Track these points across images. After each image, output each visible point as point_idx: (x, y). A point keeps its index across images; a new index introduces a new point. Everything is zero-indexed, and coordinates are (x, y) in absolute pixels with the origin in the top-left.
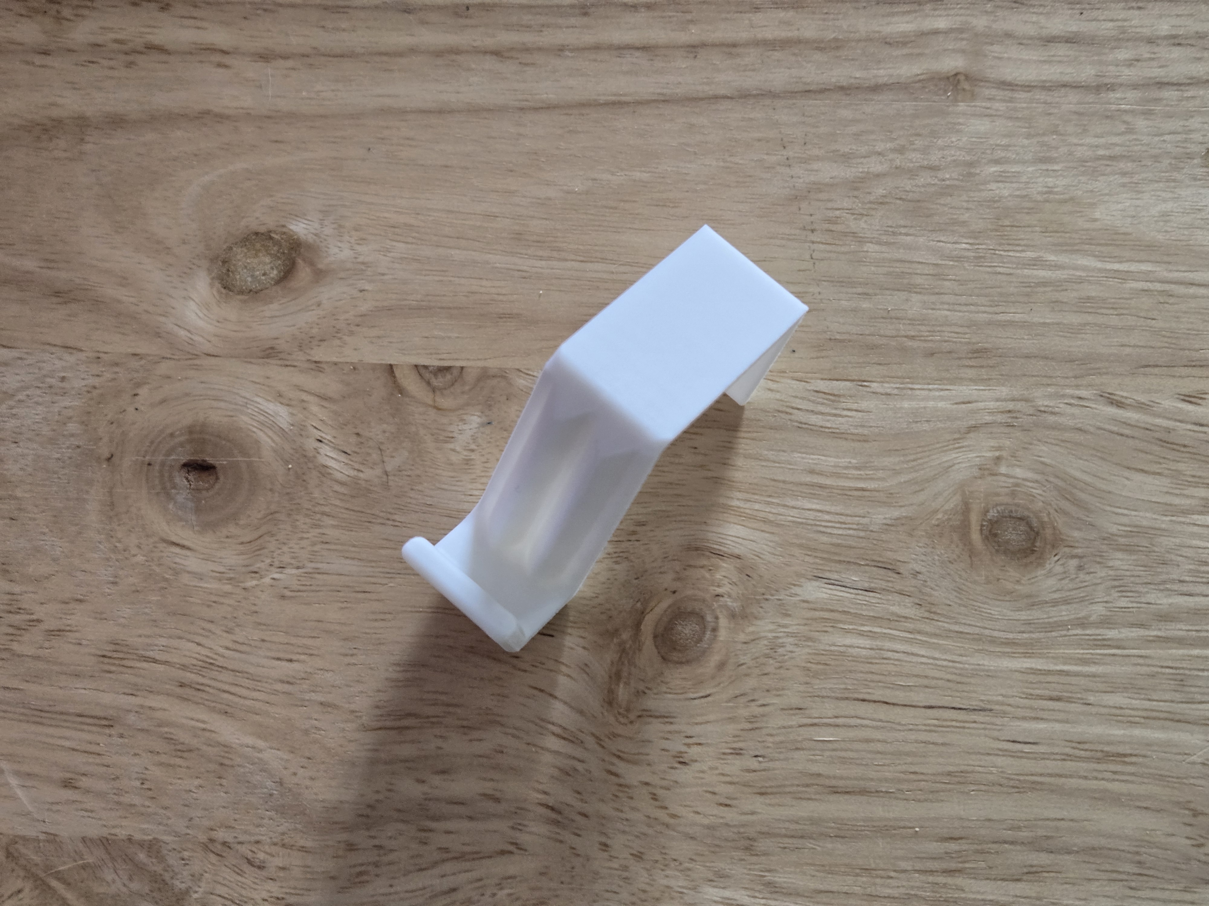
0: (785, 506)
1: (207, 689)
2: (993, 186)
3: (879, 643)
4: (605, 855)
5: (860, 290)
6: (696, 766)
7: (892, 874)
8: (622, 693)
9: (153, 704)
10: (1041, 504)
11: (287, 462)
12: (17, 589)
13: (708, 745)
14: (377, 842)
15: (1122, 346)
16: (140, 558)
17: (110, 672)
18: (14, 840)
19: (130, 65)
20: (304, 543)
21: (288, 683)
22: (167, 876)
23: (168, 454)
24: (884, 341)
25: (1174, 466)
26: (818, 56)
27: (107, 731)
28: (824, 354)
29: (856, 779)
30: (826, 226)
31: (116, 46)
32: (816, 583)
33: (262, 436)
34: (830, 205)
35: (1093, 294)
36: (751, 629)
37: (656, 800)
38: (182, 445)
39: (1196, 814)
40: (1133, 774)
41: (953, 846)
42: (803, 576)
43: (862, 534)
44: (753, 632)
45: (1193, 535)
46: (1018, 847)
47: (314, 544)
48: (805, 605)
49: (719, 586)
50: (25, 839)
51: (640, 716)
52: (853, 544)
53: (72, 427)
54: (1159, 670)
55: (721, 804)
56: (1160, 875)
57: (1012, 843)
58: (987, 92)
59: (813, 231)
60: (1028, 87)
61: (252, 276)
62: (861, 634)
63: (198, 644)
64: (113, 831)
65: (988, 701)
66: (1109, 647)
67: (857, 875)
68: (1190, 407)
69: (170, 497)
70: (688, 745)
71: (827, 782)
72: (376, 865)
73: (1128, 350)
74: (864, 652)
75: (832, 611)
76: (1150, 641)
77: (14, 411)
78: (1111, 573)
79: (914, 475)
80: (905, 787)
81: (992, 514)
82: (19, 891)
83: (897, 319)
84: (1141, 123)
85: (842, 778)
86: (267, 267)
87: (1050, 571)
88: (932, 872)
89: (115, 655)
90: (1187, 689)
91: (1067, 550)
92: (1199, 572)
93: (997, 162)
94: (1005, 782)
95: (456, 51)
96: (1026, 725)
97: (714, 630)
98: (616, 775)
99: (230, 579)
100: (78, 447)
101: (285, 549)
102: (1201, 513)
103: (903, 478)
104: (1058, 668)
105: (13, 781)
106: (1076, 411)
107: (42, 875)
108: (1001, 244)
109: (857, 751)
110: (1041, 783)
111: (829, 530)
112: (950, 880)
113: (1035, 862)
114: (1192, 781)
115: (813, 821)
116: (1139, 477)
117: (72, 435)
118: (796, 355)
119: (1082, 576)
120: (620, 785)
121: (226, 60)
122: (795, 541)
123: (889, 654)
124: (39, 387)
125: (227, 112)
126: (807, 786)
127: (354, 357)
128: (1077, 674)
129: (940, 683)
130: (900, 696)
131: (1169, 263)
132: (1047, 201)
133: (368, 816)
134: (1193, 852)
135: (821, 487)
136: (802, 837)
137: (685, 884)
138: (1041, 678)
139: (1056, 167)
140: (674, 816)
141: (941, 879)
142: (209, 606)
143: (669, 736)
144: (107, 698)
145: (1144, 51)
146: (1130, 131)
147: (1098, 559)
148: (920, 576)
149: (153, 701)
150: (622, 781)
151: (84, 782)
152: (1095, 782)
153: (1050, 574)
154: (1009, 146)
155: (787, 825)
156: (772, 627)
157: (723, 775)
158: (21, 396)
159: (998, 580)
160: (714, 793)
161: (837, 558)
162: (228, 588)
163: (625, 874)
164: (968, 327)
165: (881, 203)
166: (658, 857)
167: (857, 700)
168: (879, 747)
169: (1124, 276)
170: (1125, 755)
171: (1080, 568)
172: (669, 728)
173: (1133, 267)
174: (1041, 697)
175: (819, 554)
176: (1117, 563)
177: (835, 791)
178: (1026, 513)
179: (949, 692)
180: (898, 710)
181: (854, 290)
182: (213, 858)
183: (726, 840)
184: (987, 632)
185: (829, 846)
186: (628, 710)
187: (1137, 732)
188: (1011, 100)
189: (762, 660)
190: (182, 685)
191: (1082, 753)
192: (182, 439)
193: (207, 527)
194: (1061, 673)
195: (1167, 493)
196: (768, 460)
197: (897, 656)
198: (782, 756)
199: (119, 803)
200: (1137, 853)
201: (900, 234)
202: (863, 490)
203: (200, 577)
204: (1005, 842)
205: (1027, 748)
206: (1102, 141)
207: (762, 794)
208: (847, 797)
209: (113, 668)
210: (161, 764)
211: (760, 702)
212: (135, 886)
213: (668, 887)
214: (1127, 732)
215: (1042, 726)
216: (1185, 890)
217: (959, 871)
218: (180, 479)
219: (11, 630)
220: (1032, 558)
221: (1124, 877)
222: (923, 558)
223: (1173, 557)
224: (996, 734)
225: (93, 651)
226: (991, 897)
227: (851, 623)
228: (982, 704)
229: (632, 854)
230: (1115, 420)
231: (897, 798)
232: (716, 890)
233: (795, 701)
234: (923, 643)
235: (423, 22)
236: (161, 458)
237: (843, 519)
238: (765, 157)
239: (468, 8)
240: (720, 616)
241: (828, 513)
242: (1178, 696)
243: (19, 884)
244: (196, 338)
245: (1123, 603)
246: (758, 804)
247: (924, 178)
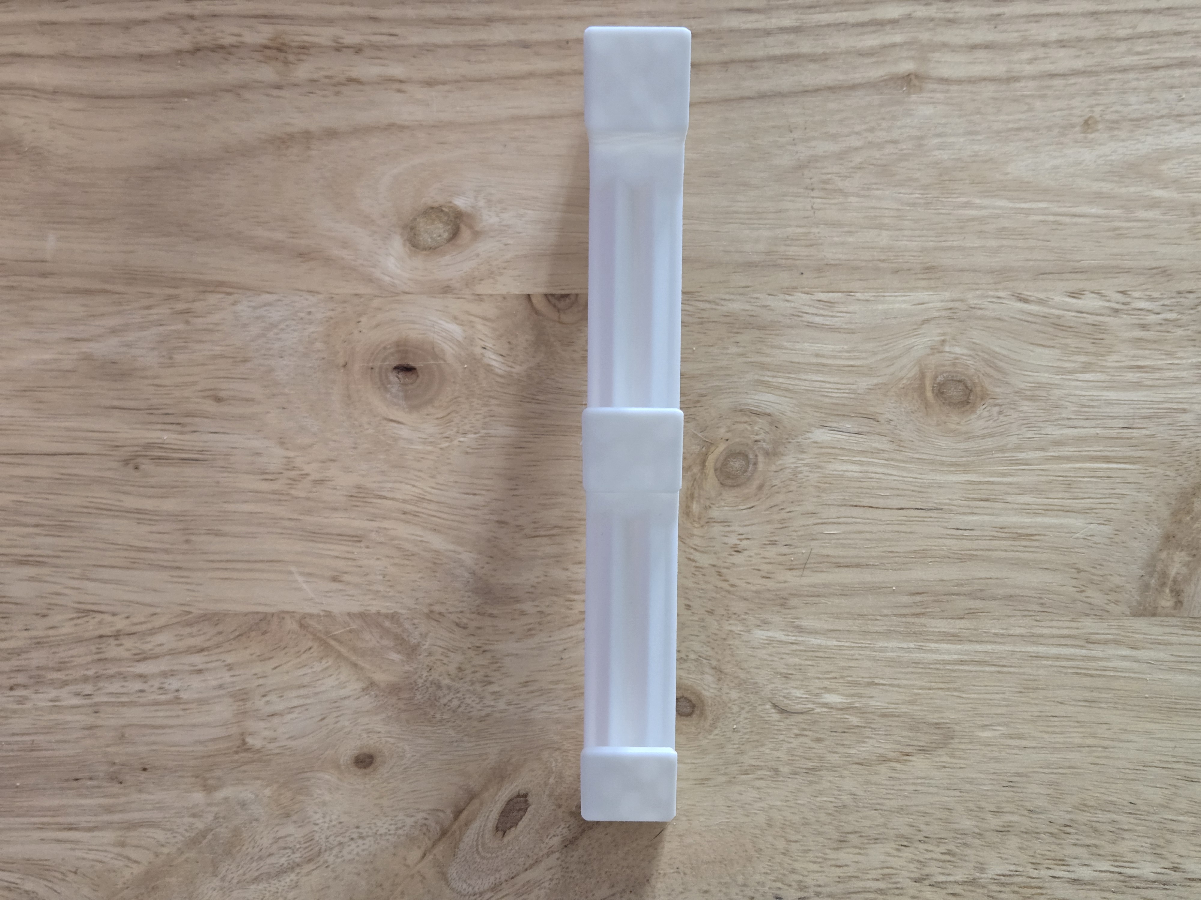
0: (800, 379)
1: (421, 515)
2: (936, 153)
3: (865, 468)
4: (689, 612)
5: (846, 229)
6: (746, 553)
7: (879, 618)
8: (695, 507)
9: (386, 526)
10: (973, 371)
11: (463, 364)
12: (291, 454)
13: (754, 539)
14: (539, 609)
15: (1027, 260)
16: (371, 431)
17: (357, 506)
18: (304, 616)
19: (337, 93)
20: (478, 417)
21: (474, 509)
22: (405, 636)
23: (384, 360)
24: (863, 264)
25: (1063, 341)
26: (812, 66)
27: (358, 544)
28: (823, 274)
29: (852, 557)
30: (822, 186)
31: (327, 80)
32: (822, 430)
33: (445, 347)
34: (824, 171)
35: (1007, 225)
36: (780, 462)
37: (721, 576)
38: (392, 354)
39: (1079, 571)
40: (1037, 547)
41: (918, 598)
42: (813, 426)
43: (852, 396)
44: (781, 465)
45: (1076, 388)
46: (962, 597)
47: (485, 417)
48: (815, 445)
49: (757, 435)
50: (311, 615)
51: (707, 522)
52: (847, 402)
53: (319, 345)
54: (1055, 478)
55: (764, 577)
56: (1055, 611)
57: (957, 595)
58: (931, 86)
59: (813, 189)
60: (960, 82)
61: (431, 238)
62: (854, 462)
63: (414, 486)
64: (368, 608)
65: (940, 503)
66: (1021, 464)
67: (855, 619)
68: (1074, 301)
69: (387, 390)
70: (740, 540)
71: (834, 560)
72: (540, 623)
73: (1031, 263)
74: (856, 474)
75: (834, 448)
76: (1048, 459)
77: (279, 336)
78: (1021, 415)
79: (887, 355)
80: (885, 561)
81: (940, 379)
82: (310, 648)
83: (872, 248)
84: (1038, 104)
85: (843, 557)
86: (441, 231)
87: (980, 416)
88: (904, 615)
89: (360, 495)
90: (1073, 490)
91: (991, 401)
92: (1080, 412)
93: (939, 135)
94: (951, 555)
95: (561, 73)
96: (965, 518)
97: (755, 464)
98: (694, 561)
99: (431, 442)
100: (324, 359)
101: (466, 421)
102: (1082, 372)
103: (879, 357)
104: (986, 480)
105: (300, 579)
106: (995, 306)
107: (324, 637)
108: (943, 194)
109: (853, 539)
110: (976, 555)
111: (830, 394)
112: (917, 620)
113: (973, 607)
114: (1077, 550)
115: (825, 586)
116: (1039, 350)
117: (319, 351)
118: (804, 276)
119: (1002, 418)
120: (697, 567)
121: (403, 87)
122: (807, 402)
123: (873, 475)
124: (293, 320)
125: (407, 123)
126: (821, 563)
127: (504, 291)
128: (999, 483)
129: (907, 493)
130: (881, 502)
131: (1059, 201)
132: (974, 162)
133: (532, 593)
134: (1078, 596)
135: (824, 365)
136: (818, 596)
137: (742, 629)
138: (975, 487)
139: (980, 137)
140: (733, 586)
141: (911, 620)
142: (419, 461)
143: (726, 534)
144: (356, 523)
145: (1040, 52)
146: (1030, 110)
147: (1012, 406)
148: (892, 423)
149: (386, 524)
150: (698, 564)
151: (346, 578)
152: (1012, 553)
153: (980, 417)
154: (947, 124)
155: (808, 589)
156: (794, 460)
157: (764, 558)
158: (282, 326)
159: (945, 423)
160: (759, 570)
161: (835, 413)
162: (430, 448)
163: (702, 624)
164: (921, 252)
165: (860, 168)
166: (724, 612)
167: (852, 506)
168: (868, 536)
169: (1028, 212)
170: (1032, 535)
171: (1000, 413)
172: (727, 529)
173: (1034, 205)
174: (975, 499)
175: (823, 411)
176: (1026, 408)
177: (839, 566)
178: (963, 378)
179: (913, 499)
180: (880, 511)
181: (842, 230)
182: (434, 623)
183: (768, 600)
184: (938, 458)
185: (837, 601)
186: (700, 518)
187: (1039, 519)
188: (948, 91)
189: (788, 482)
190: (405, 513)
191: (1003, 535)
192: (392, 350)
193: (414, 408)
194: (988, 483)
195: (1058, 360)
196: (786, 349)
197: (878, 476)
198: (803, 545)
199: (369, 590)
200: (1040, 598)
201: (873, 189)
202: (852, 366)
203: (410, 441)
204: (953, 594)
205: (966, 533)
206: (1011, 118)
207: (790, 569)
208: (847, 569)
209: (358, 504)
210: (395, 564)
211: (788, 510)
212: (385, 642)
213: (731, 631)
214: (1033, 520)
215: (975, 518)
216: (1073, 620)
217: (923, 614)
218: (393, 377)
219: (290, 482)
220: (968, 407)
221: (1033, 614)
222: (894, 410)
223: (1063, 402)
224: (945, 524)
225: (345, 493)
226: (944, 630)
227: (847, 456)
228: (935, 505)
229: (707, 611)
230: (1022, 311)
231: (880, 569)
232: (763, 632)
233: (810, 508)
234: (894, 467)
235: (537, 54)
236: (378, 363)
237: (839, 386)
238: (778, 139)
239: (567, 42)
240: (759, 454)
241: (829, 383)
242: (1067, 495)
243: (310, 644)
244: (396, 281)
245: (1029, 435)
246: (789, 576)
247: (890, 149)
